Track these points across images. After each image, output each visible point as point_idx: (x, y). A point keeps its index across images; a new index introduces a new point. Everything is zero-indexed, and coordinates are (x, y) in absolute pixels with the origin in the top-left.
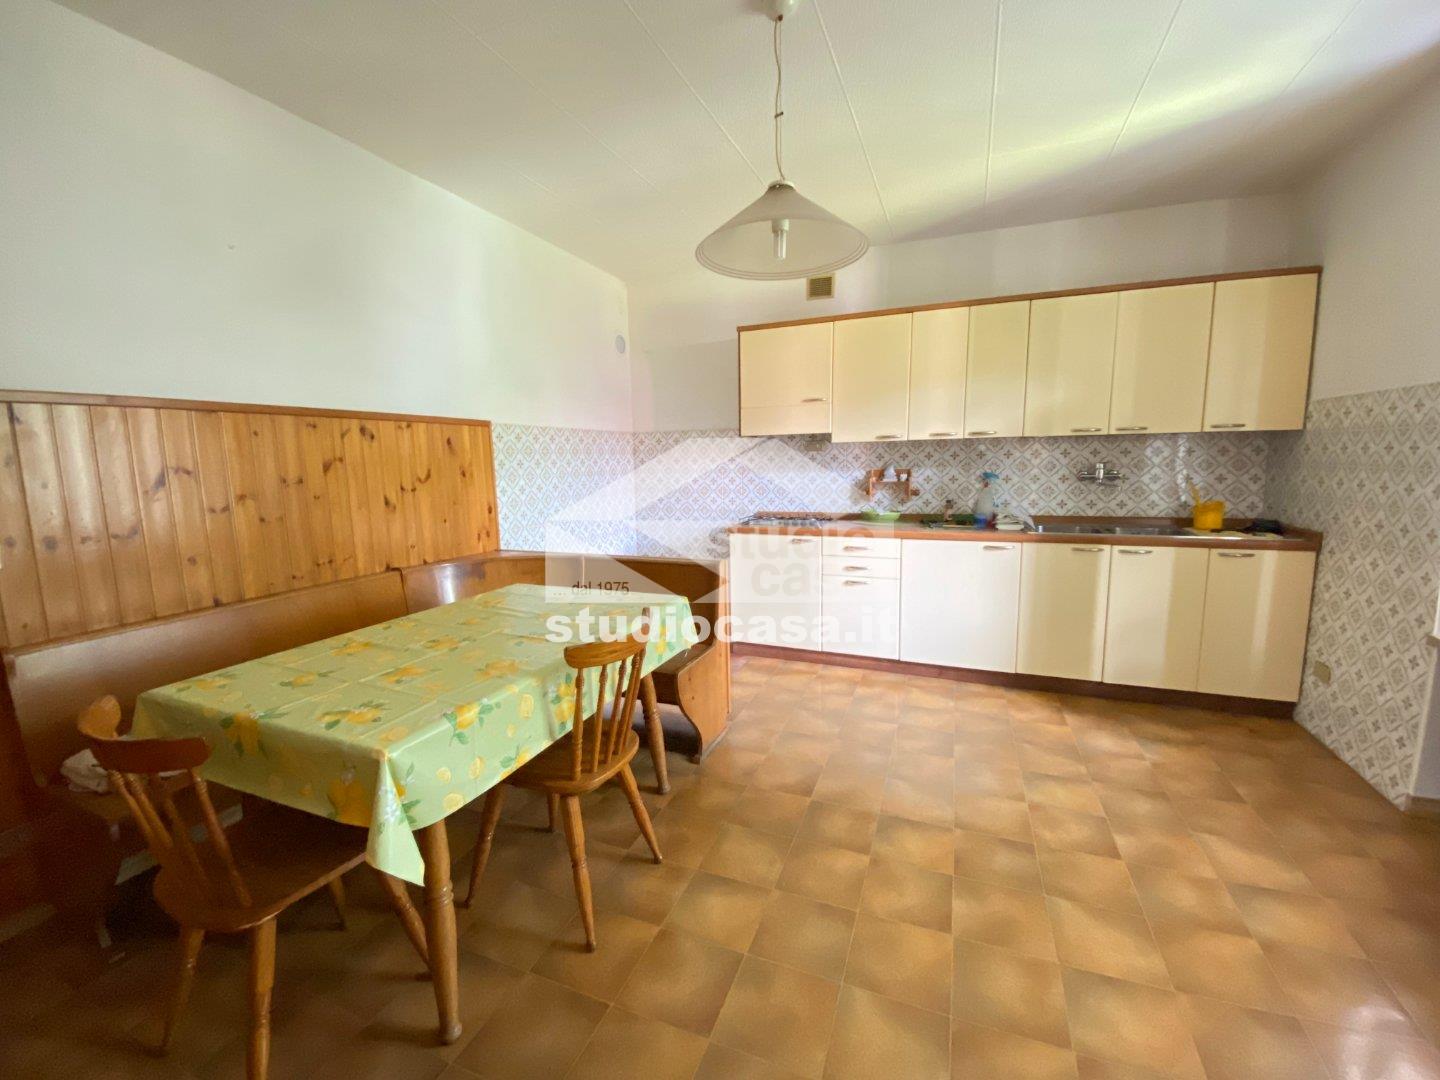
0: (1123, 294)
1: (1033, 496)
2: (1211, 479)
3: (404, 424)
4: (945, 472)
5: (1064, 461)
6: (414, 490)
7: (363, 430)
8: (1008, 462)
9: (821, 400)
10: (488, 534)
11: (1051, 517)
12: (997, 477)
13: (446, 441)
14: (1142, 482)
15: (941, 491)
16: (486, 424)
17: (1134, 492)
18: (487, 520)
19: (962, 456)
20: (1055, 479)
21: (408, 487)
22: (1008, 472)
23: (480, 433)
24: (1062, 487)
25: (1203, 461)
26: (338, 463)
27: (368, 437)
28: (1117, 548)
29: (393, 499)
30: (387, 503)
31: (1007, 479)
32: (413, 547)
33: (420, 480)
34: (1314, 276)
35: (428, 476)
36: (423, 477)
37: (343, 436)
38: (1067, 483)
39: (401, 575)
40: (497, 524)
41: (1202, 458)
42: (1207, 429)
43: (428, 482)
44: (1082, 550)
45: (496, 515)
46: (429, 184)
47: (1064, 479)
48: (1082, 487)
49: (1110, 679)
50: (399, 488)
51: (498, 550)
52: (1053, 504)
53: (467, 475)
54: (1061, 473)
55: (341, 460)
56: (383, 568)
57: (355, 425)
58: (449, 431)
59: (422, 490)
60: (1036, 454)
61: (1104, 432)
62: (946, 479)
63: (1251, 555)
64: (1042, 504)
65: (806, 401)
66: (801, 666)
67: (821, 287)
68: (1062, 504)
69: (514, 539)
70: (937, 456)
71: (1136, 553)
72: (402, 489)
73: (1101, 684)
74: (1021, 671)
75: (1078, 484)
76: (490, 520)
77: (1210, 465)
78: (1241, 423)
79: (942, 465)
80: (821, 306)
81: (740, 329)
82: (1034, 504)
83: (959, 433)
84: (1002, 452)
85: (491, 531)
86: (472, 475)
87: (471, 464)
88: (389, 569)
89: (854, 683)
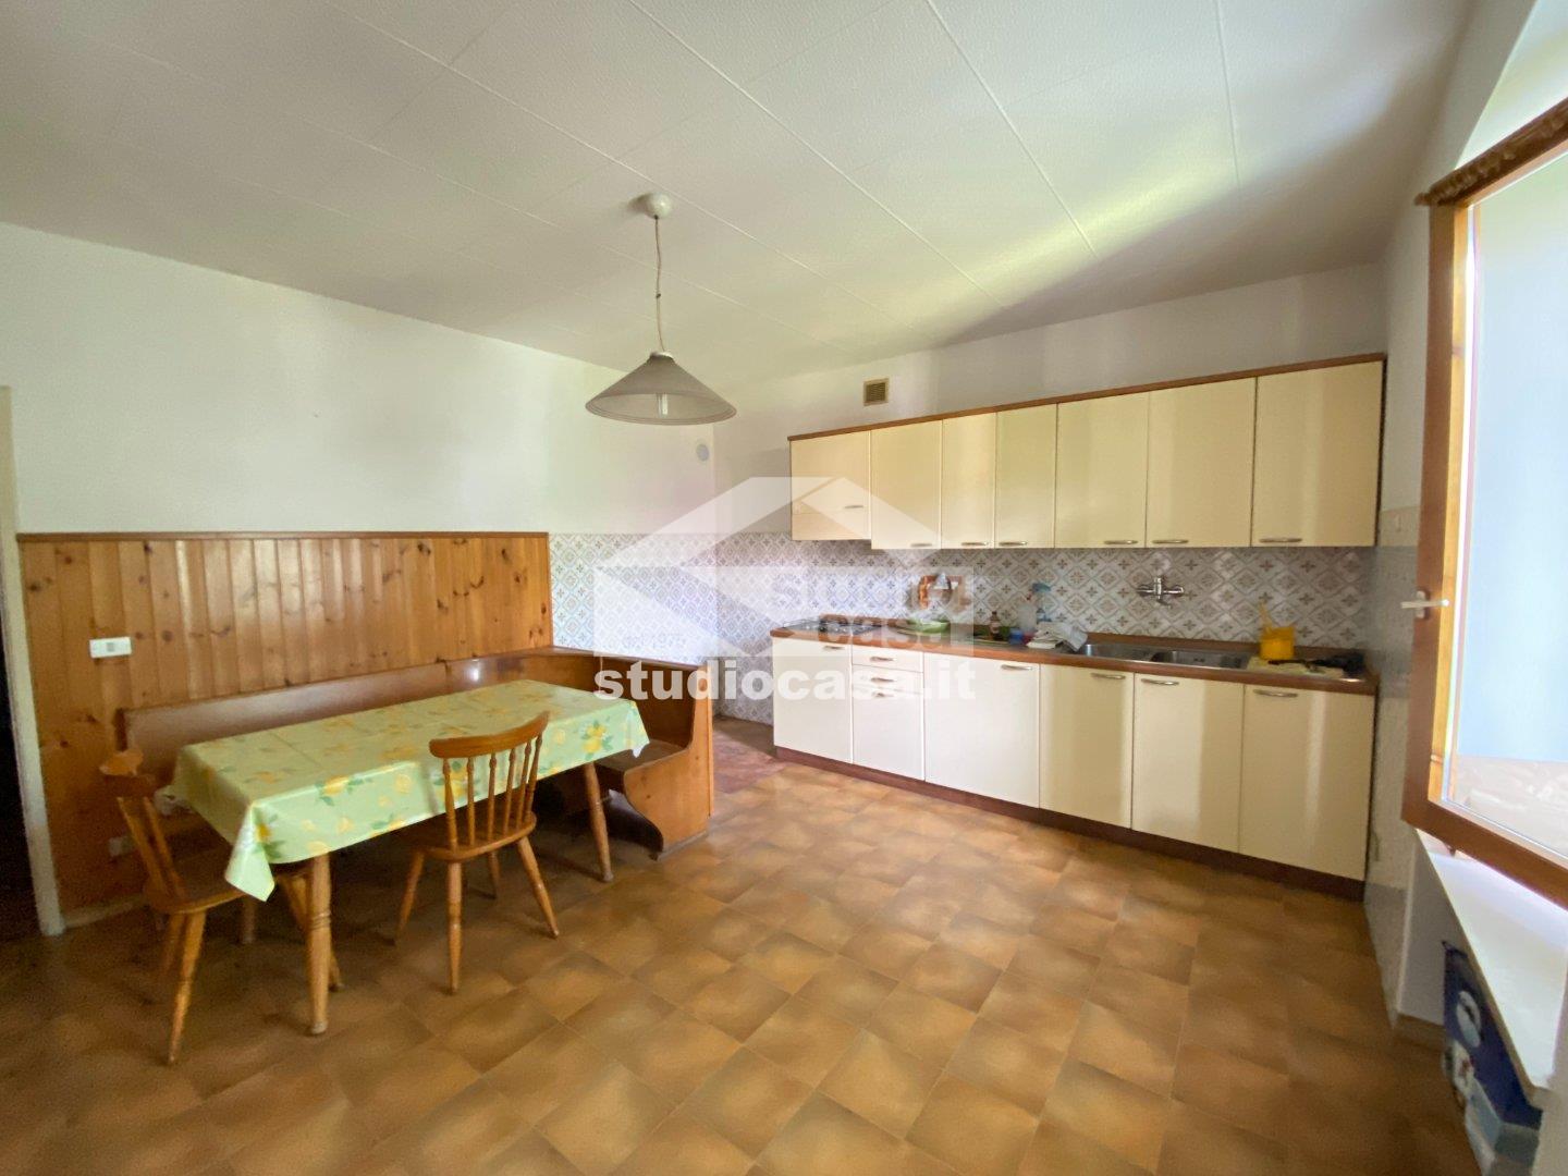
0: (1155, 394)
1: (1091, 611)
2: (1295, 599)
3: (460, 540)
4: (998, 580)
5: (1123, 573)
6: (466, 594)
7: (420, 547)
8: (1062, 572)
9: (861, 507)
10: (541, 632)
11: (1111, 635)
12: (1049, 588)
13: (500, 552)
14: (1211, 599)
15: (994, 600)
16: (544, 536)
17: (1202, 611)
18: (540, 618)
19: (1015, 564)
20: (1114, 593)
21: (461, 591)
22: (1062, 583)
23: (536, 543)
24: (1122, 601)
25: (1284, 578)
26: (397, 575)
27: (425, 553)
28: (1140, 676)
29: (446, 602)
30: (440, 605)
31: (1062, 591)
32: (463, 642)
33: (473, 586)
34: (1379, 365)
35: (482, 582)
36: (476, 581)
37: (402, 553)
38: (1127, 598)
39: (447, 667)
40: (550, 621)
41: (1283, 574)
42: (1257, 543)
43: (482, 587)
44: (1103, 676)
45: (550, 616)
46: (500, 341)
47: (1123, 593)
48: (1145, 603)
49: (1139, 826)
50: (451, 593)
51: (551, 646)
52: (1113, 621)
53: (521, 580)
54: (1120, 586)
55: (400, 572)
56: (433, 660)
57: (414, 543)
58: (503, 543)
59: (474, 596)
60: (1092, 564)
61: (1140, 545)
62: (999, 589)
63: (1295, 695)
64: (1101, 620)
65: (848, 507)
66: (833, 777)
67: (876, 392)
68: (1123, 621)
69: (568, 635)
70: (989, 564)
71: (1163, 684)
72: (455, 593)
73: (1130, 830)
74: (1045, 806)
75: (1139, 599)
76: (543, 618)
77: (1292, 583)
78: (1298, 537)
79: (994, 573)
80: (877, 411)
81: (791, 439)
82: (1091, 620)
83: (991, 543)
84: (1055, 562)
85: (545, 628)
86: (526, 579)
87: (525, 570)
88: (439, 661)
89: (871, 799)
